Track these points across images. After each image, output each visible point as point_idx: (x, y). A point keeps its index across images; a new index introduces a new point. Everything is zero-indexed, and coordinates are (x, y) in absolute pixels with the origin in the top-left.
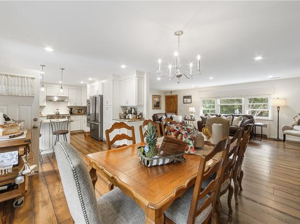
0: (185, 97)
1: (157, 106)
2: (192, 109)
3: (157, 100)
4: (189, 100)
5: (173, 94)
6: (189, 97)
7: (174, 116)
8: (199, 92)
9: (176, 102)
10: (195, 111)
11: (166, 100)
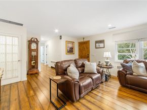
0: (97, 42)
1: (71, 51)
2: (107, 54)
3: (70, 45)
4: (101, 45)
5: (85, 40)
6: (102, 42)
7: (86, 62)
8: (113, 35)
9: (88, 48)
10: (110, 57)
11: (79, 46)
